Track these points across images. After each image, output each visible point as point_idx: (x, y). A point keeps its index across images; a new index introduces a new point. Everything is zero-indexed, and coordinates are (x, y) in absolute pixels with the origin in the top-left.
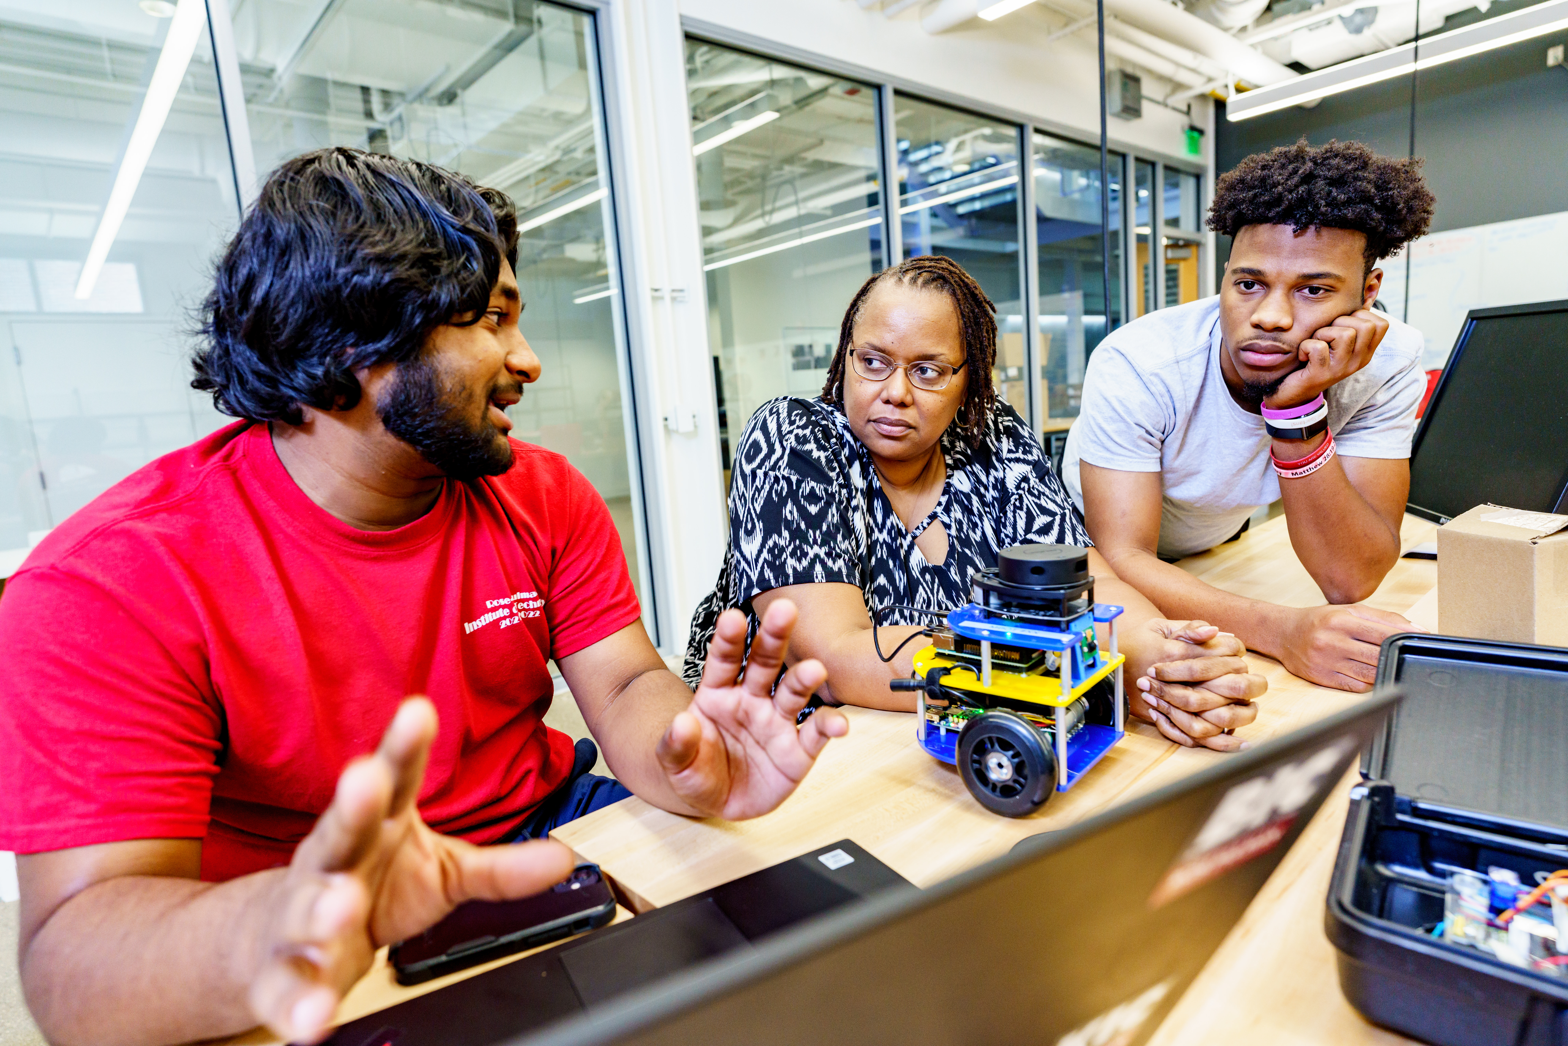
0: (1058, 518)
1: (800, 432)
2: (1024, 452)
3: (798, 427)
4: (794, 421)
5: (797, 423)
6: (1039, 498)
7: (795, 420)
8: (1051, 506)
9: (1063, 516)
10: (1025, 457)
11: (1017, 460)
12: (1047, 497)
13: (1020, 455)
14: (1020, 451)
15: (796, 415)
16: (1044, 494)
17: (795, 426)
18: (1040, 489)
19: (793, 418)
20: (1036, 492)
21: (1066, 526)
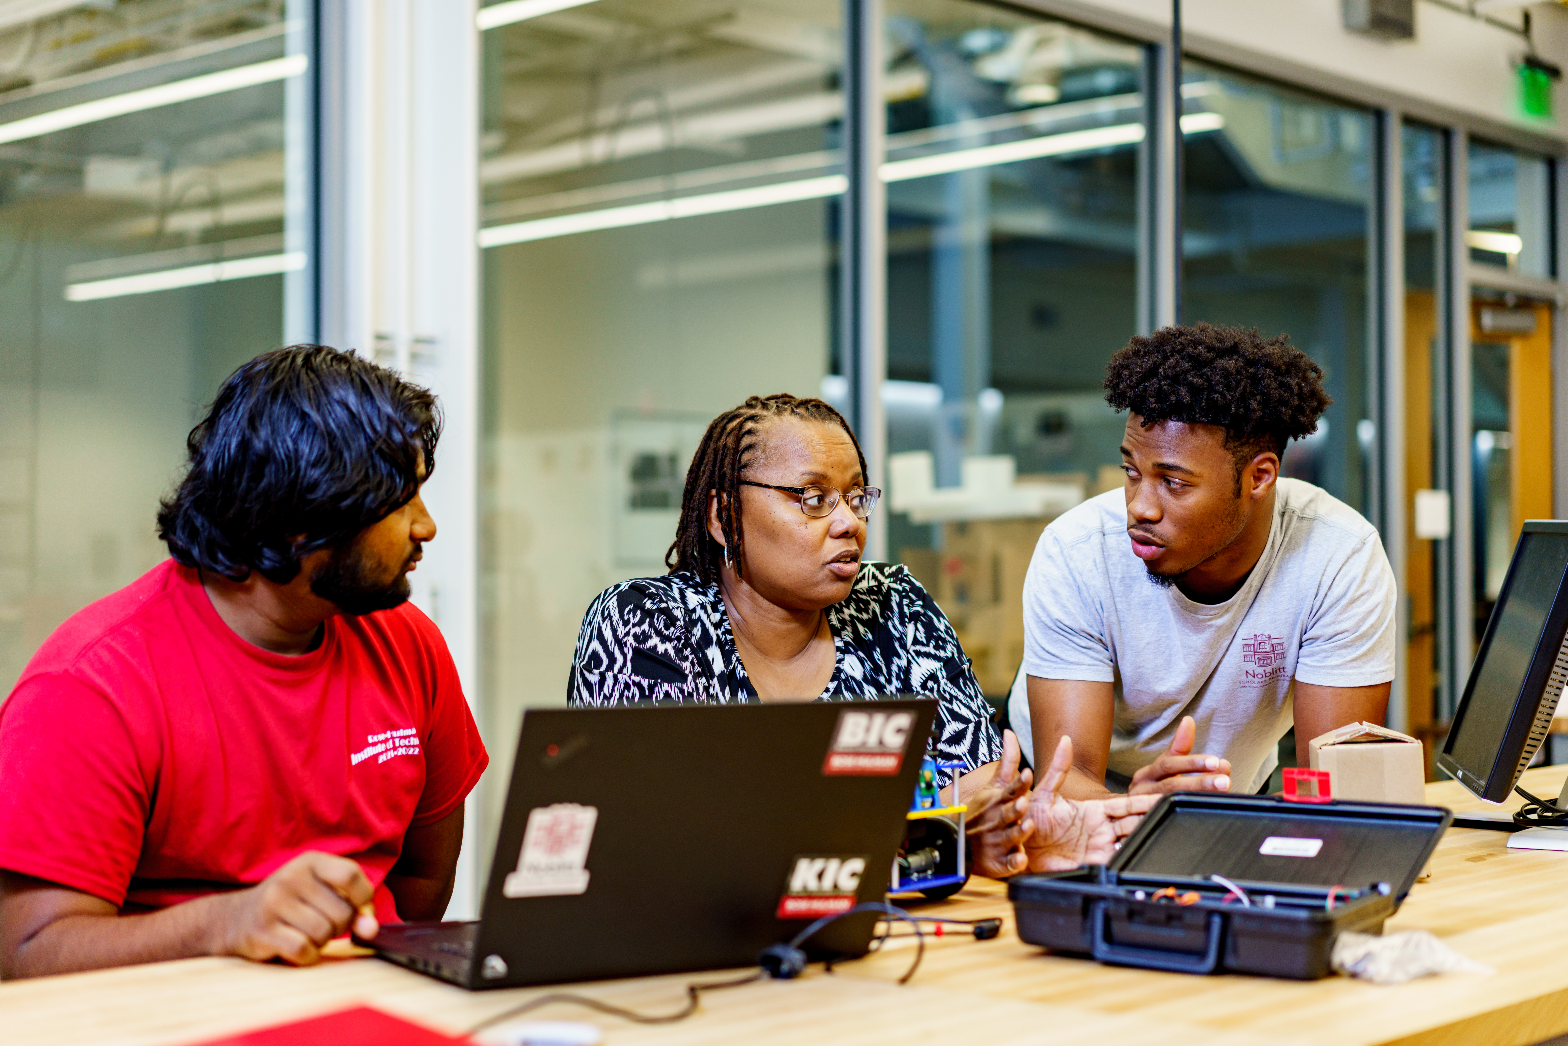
0: (971, 727)
1: (637, 630)
2: (937, 647)
3: (634, 626)
4: (628, 621)
5: (632, 621)
6: (951, 702)
7: (629, 619)
8: (965, 712)
9: (978, 725)
10: (937, 653)
11: (927, 655)
12: (961, 702)
13: (931, 649)
14: (931, 645)
15: (629, 613)
16: (957, 698)
17: (630, 626)
18: (952, 692)
19: (626, 618)
20: (947, 696)
21: (981, 735)
